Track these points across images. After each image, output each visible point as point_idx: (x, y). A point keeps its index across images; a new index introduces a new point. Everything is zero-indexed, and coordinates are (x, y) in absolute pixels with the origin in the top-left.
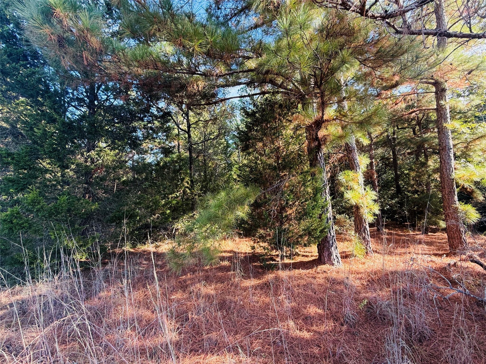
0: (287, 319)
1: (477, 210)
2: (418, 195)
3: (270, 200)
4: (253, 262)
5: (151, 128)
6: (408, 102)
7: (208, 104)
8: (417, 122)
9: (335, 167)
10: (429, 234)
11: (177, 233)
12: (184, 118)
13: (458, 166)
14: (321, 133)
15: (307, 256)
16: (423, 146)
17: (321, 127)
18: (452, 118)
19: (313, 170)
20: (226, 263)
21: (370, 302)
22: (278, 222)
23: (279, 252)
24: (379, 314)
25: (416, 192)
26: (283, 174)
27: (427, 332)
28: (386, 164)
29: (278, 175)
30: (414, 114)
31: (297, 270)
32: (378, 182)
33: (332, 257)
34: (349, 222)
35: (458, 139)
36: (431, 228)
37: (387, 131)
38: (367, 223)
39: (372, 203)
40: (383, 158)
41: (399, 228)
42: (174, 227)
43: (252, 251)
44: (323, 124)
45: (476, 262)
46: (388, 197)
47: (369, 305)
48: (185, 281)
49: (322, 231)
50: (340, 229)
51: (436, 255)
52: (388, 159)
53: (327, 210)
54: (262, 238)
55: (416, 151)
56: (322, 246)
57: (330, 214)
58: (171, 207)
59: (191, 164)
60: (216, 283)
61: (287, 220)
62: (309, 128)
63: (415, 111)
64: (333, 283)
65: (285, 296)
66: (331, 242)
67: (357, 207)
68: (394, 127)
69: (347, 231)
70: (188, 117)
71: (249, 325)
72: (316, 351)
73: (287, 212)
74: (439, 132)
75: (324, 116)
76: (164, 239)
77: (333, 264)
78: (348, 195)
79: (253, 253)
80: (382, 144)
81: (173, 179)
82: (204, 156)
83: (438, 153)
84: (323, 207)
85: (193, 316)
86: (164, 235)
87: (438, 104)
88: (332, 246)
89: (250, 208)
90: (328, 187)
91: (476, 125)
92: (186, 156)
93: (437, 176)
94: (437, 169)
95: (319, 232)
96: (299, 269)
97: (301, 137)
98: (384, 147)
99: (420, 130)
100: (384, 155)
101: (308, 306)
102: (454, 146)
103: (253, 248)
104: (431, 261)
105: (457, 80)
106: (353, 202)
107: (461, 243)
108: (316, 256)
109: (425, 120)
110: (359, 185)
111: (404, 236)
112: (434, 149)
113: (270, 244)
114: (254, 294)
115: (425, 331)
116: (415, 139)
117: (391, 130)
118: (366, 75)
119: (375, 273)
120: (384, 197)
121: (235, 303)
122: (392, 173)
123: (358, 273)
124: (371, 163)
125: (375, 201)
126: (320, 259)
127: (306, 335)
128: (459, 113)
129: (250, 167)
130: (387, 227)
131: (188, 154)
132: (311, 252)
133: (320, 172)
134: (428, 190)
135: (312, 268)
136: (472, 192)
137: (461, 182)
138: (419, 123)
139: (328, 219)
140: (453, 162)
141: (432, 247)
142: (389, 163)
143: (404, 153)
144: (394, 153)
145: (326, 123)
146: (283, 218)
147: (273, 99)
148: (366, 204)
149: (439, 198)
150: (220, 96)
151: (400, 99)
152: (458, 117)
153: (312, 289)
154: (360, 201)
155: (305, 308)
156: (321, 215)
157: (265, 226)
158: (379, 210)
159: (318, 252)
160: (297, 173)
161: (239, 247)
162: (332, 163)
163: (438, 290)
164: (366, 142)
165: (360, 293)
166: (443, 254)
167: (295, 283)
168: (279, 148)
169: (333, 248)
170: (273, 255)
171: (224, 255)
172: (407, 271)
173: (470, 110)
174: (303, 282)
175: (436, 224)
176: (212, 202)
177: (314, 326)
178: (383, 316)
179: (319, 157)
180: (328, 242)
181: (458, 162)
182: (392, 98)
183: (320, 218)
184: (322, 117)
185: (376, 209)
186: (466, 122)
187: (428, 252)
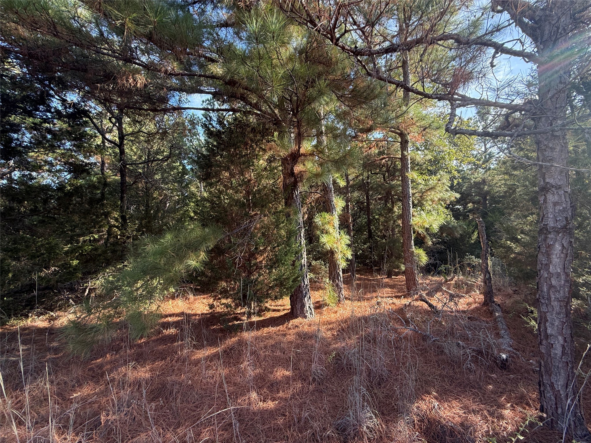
0: (248, 391)
1: (426, 254)
2: (386, 240)
3: (235, 244)
4: (212, 325)
5: (49, 131)
6: (380, 148)
7: (155, 110)
8: (387, 169)
9: (312, 207)
10: (393, 277)
11: (93, 295)
12: (114, 125)
13: (415, 214)
14: (298, 168)
15: (278, 311)
16: (391, 194)
17: (297, 161)
18: (412, 169)
19: (288, 210)
20: (172, 331)
21: (338, 353)
22: (245, 273)
23: (245, 309)
24: (347, 365)
25: (384, 237)
26: (253, 213)
27: (385, 374)
28: (360, 208)
29: (247, 214)
30: (384, 161)
31: (266, 329)
32: (353, 226)
33: (305, 309)
34: (325, 269)
35: (415, 188)
36: (395, 272)
37: (362, 174)
38: (341, 269)
39: (345, 247)
40: (358, 202)
41: (369, 273)
42: (87, 287)
43: (210, 311)
44: (300, 159)
45: (423, 301)
46: (361, 241)
47: (338, 357)
48: (100, 367)
49: (294, 281)
50: (315, 277)
51: (396, 297)
52: (363, 203)
53: (302, 255)
54: (225, 293)
55: (385, 197)
56: (295, 297)
57: (304, 261)
58: (81, 255)
59: (123, 192)
60: (154, 361)
61: (256, 269)
62: (284, 161)
63: (384, 158)
64: (304, 338)
65: (248, 363)
66: (304, 292)
67: (332, 252)
68: (368, 172)
69: (322, 279)
70: (121, 124)
71: (198, 410)
72: (280, 421)
73: (256, 259)
74: (402, 180)
75: (301, 149)
76: (68, 306)
77: (305, 317)
78: (324, 239)
79: (211, 313)
80: (358, 187)
81: (87, 213)
82: (146, 183)
83: (401, 200)
84: (297, 253)
85: (109, 418)
86: (68, 299)
87: (402, 154)
88: (305, 296)
89: (207, 256)
90: (303, 230)
91: (428, 177)
92: (115, 181)
93: (400, 222)
94: (400, 215)
95: (292, 282)
96: (268, 327)
97: (276, 171)
98: (359, 190)
99: (389, 178)
100: (360, 199)
101: (275, 369)
102: (413, 194)
103: (211, 306)
104: (393, 303)
105: (416, 135)
106: (328, 247)
107: (415, 284)
108: (288, 310)
109: (393, 168)
110: (334, 229)
111: (373, 280)
112: (399, 197)
113: (234, 300)
114: (208, 368)
115: (384, 374)
116: (384, 185)
117: (365, 174)
118: (345, 113)
119: (346, 321)
120: (357, 242)
121: (180, 384)
122: (366, 218)
123: (329, 324)
124: (347, 206)
125: (349, 245)
126: (293, 313)
127: (271, 405)
128: (417, 165)
129: (212, 202)
130: (358, 272)
131: (118, 178)
132: (284, 306)
133: (296, 213)
134: (393, 235)
135: (283, 324)
136: (425, 237)
137: (416, 228)
138: (388, 171)
139: (302, 266)
140: (412, 210)
141: (395, 290)
142: (363, 208)
143: (376, 199)
144: (367, 197)
145: (303, 158)
146: (251, 267)
147: (243, 120)
148: (340, 250)
149: (401, 243)
150: (173, 102)
151: (373, 144)
152: (416, 168)
153: (280, 349)
154: (335, 245)
155: (271, 373)
156: (294, 261)
157: (228, 278)
158: (352, 255)
159: (291, 305)
160: (270, 212)
161: (193, 306)
162: (310, 203)
163: (396, 330)
164: (342, 183)
165: (330, 345)
166: (401, 296)
167: (262, 344)
168: (249, 181)
169: (306, 299)
170: (237, 314)
171: (170, 320)
172: (373, 315)
173: (425, 163)
174: (272, 342)
175: (398, 267)
176: (150, 248)
177: (281, 392)
178: (350, 365)
179: (294, 196)
180: (302, 292)
181: (415, 210)
182: (367, 142)
183: (293, 265)
184: (299, 151)
185: (349, 255)
186: (421, 174)
187: (390, 295)
